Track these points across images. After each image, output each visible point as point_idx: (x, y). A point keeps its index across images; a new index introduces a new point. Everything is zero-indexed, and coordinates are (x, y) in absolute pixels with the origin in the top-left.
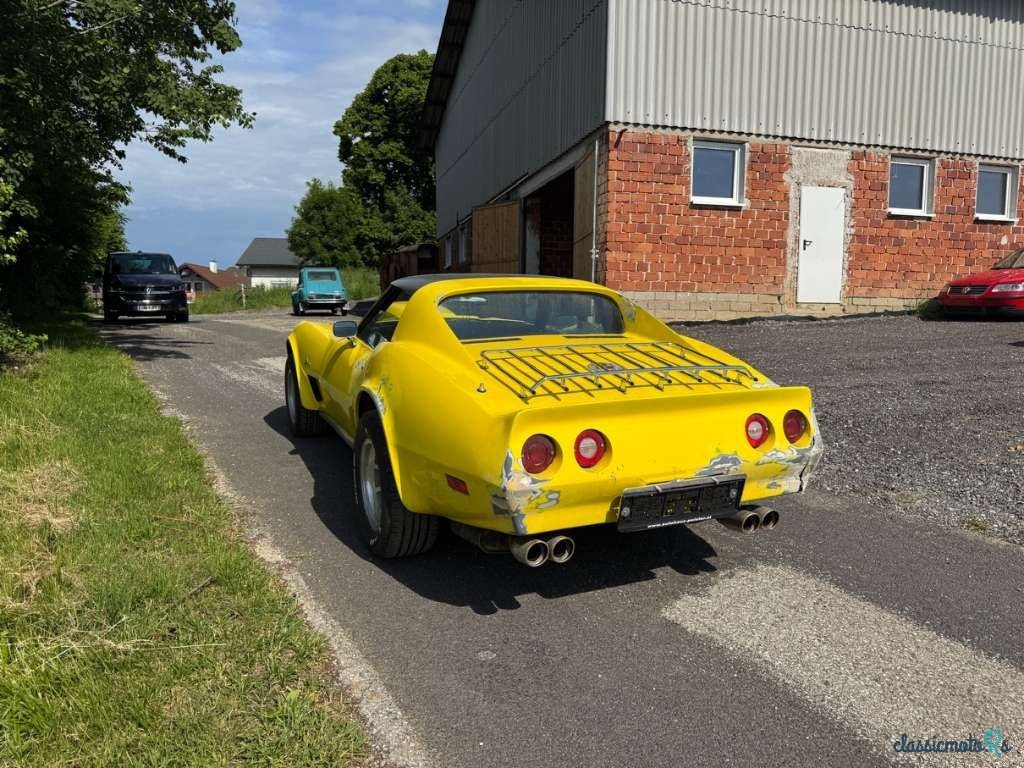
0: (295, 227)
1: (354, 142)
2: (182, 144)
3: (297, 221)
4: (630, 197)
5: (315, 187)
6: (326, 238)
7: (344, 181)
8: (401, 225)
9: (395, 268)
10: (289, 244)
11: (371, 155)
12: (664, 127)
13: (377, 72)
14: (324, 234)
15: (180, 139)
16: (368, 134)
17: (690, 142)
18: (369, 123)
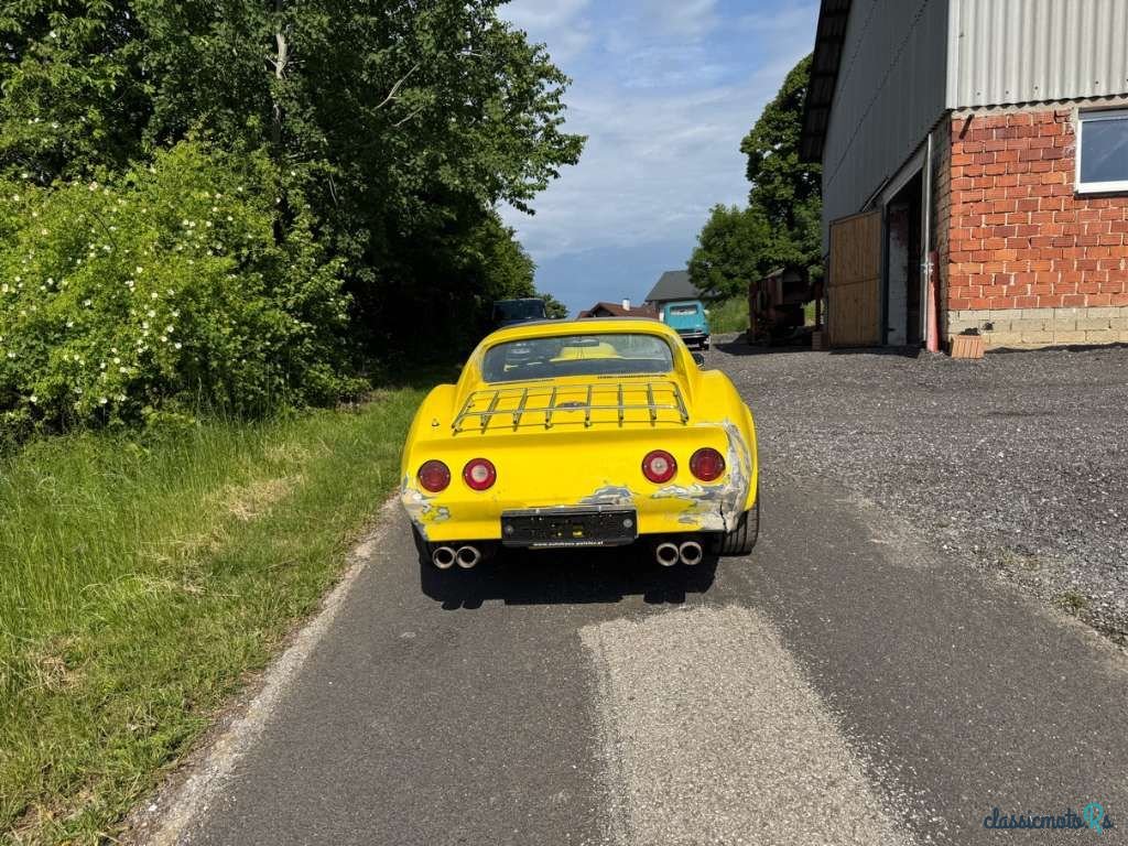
0: (695, 258)
1: (765, 156)
2: (530, 197)
3: (699, 250)
4: (982, 194)
5: (718, 212)
6: (727, 267)
7: (751, 202)
8: (812, 243)
9: (762, 296)
10: (690, 277)
11: (780, 170)
12: (1034, 103)
13: (789, 76)
14: (724, 262)
15: (529, 192)
16: (777, 147)
17: (1075, 116)
18: (779, 134)
